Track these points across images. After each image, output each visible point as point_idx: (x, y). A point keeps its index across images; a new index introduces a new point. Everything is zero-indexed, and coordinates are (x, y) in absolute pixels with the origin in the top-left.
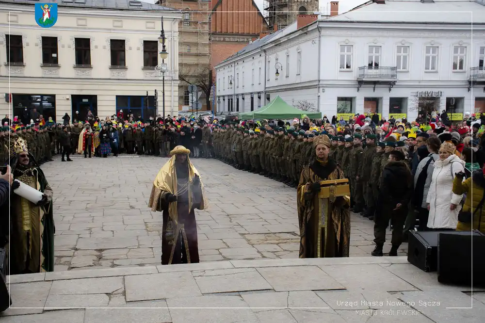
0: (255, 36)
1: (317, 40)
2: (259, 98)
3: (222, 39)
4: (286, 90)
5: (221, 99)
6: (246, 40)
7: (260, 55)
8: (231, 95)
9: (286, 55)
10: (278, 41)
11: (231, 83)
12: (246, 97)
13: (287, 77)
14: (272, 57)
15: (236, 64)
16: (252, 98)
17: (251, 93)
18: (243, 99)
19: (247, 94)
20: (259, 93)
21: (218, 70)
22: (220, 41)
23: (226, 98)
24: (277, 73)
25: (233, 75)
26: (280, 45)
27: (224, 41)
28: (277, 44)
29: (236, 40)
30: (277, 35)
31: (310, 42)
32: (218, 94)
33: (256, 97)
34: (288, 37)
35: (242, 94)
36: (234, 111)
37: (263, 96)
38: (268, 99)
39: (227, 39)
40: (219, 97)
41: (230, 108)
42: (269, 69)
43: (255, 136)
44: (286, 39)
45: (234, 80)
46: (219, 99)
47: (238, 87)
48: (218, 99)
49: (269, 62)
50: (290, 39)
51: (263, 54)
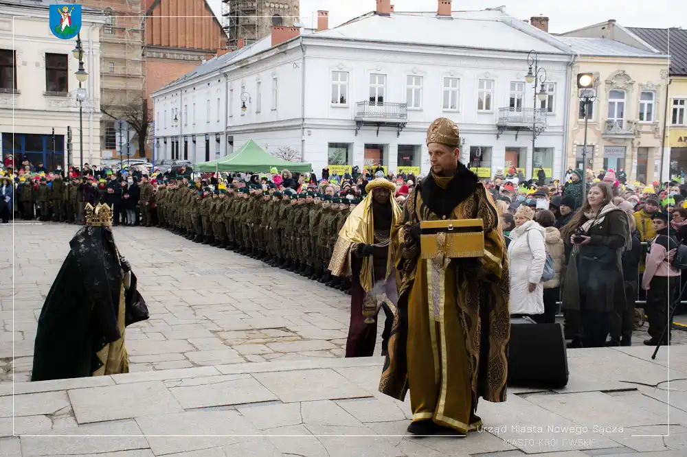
0: (211, 53)
1: (300, 63)
2: (218, 141)
3: (162, 55)
4: (257, 131)
5: (161, 141)
6: (196, 58)
7: (219, 81)
8: (176, 137)
9: (256, 82)
10: (245, 62)
11: (176, 119)
12: (198, 139)
13: (258, 112)
14: (236, 84)
15: (184, 92)
16: (207, 142)
17: (206, 134)
18: (194, 142)
19: (200, 135)
20: (217, 134)
21: (156, 100)
22: (159, 58)
23: (169, 141)
24: (244, 106)
25: (179, 108)
26: (247, 67)
27: (165, 57)
28: (244, 65)
29: (182, 57)
30: (243, 54)
31: (290, 66)
32: (157, 134)
33: (212, 140)
34: (257, 56)
35: (193, 136)
36: (181, 159)
37: (223, 139)
38: (231, 143)
39: (169, 56)
40: (158, 139)
41: (175, 155)
42: (232, 99)
43: (221, 196)
44: (256, 60)
45: (181, 114)
46: (158, 142)
47: (186, 125)
48: (156, 140)
49: (232, 90)
50: (262, 59)
51: (223, 79)
